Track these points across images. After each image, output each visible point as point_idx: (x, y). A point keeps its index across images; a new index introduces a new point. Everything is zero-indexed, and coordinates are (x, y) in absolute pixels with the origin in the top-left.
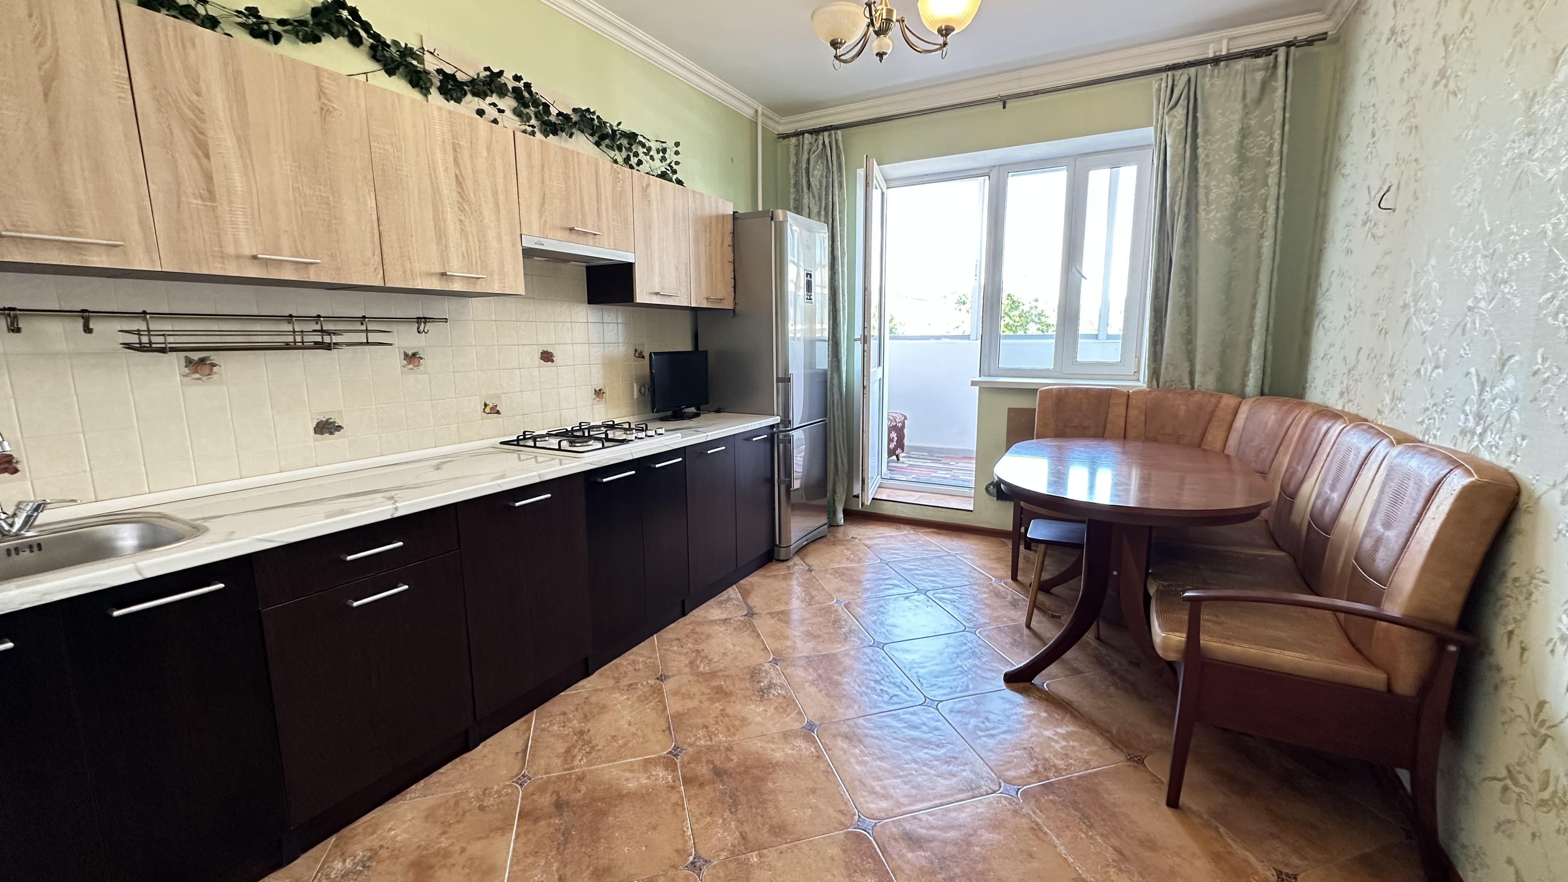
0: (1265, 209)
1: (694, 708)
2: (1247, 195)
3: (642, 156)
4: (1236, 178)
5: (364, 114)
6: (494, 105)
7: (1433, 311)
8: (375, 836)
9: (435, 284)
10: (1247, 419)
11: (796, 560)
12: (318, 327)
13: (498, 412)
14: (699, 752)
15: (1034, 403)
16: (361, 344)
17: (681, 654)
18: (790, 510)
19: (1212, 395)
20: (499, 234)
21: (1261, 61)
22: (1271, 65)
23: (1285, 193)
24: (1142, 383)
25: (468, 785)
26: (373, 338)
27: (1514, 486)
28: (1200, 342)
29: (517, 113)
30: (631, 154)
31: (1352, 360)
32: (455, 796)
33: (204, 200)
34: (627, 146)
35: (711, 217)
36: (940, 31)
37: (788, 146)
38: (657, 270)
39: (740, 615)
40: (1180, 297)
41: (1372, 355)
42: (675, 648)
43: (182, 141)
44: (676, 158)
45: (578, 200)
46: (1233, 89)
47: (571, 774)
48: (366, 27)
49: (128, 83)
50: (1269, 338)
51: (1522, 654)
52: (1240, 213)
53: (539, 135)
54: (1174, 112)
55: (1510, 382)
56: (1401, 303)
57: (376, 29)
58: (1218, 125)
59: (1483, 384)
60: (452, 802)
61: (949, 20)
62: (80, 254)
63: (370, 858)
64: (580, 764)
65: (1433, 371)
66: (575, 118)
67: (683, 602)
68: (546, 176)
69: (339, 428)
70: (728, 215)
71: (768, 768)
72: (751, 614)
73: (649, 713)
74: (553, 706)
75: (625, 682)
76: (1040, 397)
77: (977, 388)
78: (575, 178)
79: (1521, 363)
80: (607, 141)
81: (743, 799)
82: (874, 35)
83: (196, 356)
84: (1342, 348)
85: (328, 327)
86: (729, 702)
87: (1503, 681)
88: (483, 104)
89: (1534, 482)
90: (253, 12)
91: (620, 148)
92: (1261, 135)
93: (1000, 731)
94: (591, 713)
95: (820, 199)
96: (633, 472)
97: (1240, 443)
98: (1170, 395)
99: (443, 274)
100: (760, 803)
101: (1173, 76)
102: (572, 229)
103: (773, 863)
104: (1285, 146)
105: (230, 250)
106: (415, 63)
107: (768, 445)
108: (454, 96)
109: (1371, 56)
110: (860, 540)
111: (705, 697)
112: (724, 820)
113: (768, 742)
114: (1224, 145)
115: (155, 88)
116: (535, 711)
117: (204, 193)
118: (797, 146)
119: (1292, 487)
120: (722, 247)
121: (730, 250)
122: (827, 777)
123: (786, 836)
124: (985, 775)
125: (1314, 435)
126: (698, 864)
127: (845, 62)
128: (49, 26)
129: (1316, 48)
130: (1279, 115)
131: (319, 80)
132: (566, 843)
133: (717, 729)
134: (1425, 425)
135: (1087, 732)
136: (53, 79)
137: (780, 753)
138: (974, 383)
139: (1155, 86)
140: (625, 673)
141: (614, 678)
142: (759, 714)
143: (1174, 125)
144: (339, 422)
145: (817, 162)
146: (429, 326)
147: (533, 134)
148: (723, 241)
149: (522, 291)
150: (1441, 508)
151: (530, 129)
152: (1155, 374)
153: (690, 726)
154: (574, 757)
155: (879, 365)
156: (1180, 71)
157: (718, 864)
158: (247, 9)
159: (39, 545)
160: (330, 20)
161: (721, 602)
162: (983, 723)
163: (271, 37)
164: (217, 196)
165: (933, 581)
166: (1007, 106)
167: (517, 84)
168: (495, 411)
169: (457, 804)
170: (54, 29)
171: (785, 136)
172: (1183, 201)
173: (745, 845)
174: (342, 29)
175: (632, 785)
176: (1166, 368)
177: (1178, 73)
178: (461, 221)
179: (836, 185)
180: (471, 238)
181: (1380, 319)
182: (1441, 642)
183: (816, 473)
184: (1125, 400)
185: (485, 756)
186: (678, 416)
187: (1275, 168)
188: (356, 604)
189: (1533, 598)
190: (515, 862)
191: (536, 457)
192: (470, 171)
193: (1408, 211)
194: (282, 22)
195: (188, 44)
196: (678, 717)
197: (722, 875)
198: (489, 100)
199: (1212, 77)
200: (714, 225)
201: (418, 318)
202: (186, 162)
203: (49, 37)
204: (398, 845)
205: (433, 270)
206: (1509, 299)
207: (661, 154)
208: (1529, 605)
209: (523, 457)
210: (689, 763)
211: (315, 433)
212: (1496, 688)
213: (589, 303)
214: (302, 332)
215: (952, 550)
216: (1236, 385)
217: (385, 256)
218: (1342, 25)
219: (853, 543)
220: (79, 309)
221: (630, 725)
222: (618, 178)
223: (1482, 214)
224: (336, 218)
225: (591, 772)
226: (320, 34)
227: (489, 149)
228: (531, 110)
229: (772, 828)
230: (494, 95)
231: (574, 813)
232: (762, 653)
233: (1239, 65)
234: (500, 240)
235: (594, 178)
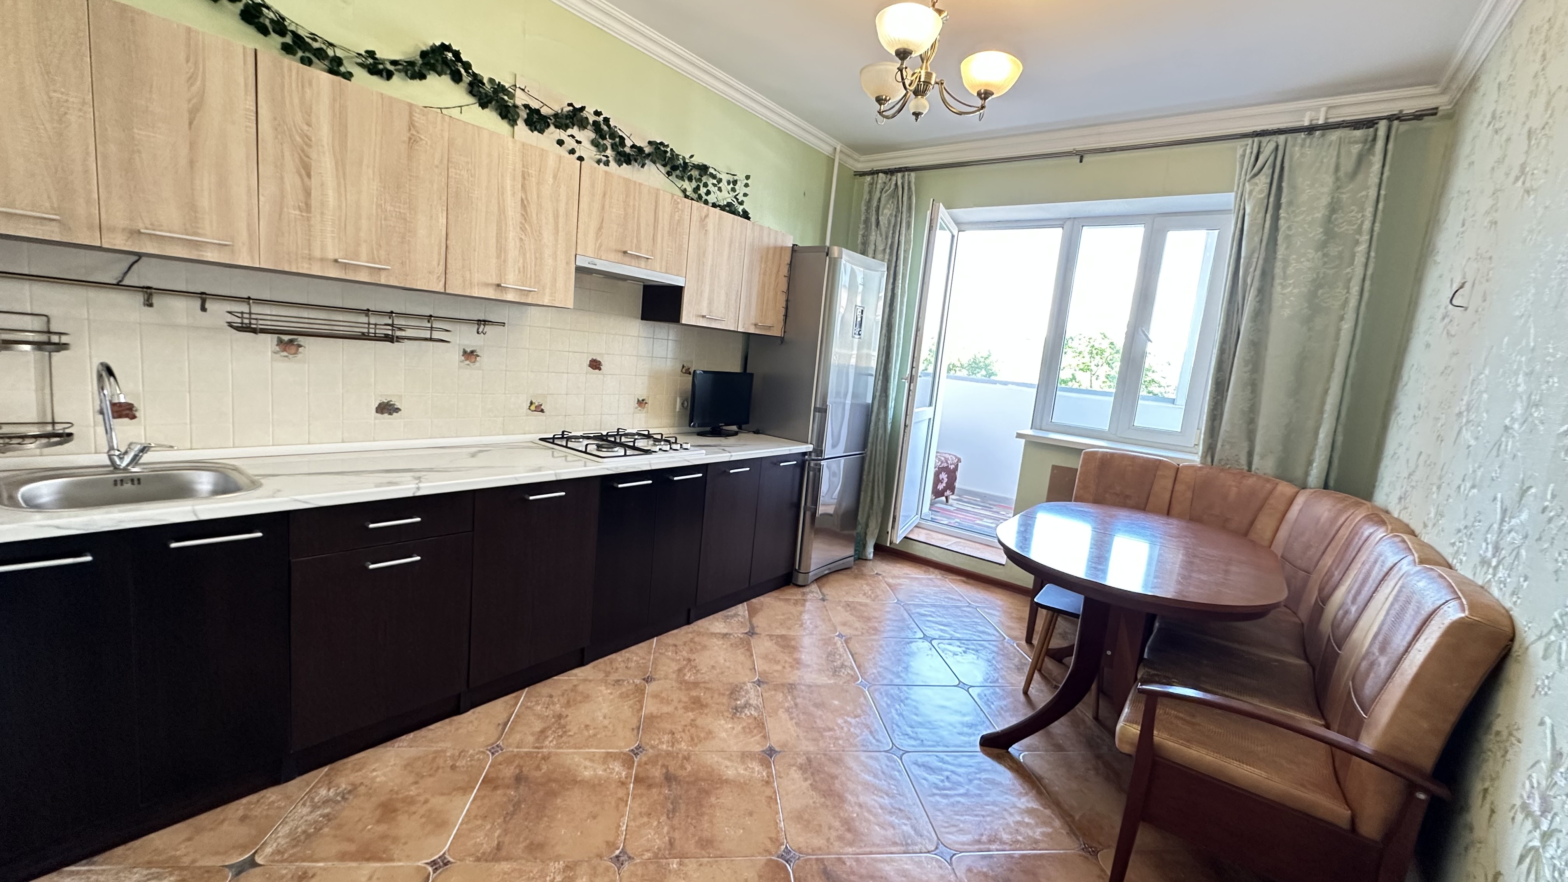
0: (1348, 289)
1: (667, 713)
2: (1331, 272)
3: (711, 187)
4: (1320, 253)
5: (446, 144)
6: (573, 137)
7: (1479, 425)
8: (360, 773)
9: (491, 293)
10: (1301, 511)
11: (814, 587)
12: (390, 322)
13: (542, 411)
14: (657, 756)
15: (1077, 463)
16: (426, 339)
17: (673, 660)
18: (813, 536)
19: (1268, 481)
20: (555, 253)
21: (1358, 133)
22: (1370, 138)
23: (1372, 275)
24: (1196, 459)
25: (449, 745)
26: (436, 336)
27: (1508, 630)
28: (1262, 422)
29: (594, 143)
30: (701, 185)
31: (1412, 465)
32: (436, 752)
33: (301, 211)
34: (698, 177)
35: (768, 249)
36: (979, 94)
37: (863, 184)
38: (706, 295)
39: (739, 632)
40: (1246, 372)
41: (1428, 462)
42: (670, 654)
43: (290, 163)
44: (746, 190)
45: (635, 226)
46: (1325, 160)
47: (538, 753)
48: (467, 66)
49: (255, 115)
50: (1340, 429)
51: (1491, 816)
52: (1320, 292)
53: (613, 164)
54: (1256, 180)
55: (1524, 516)
56: (1457, 410)
57: (475, 69)
58: (1304, 197)
59: (1504, 511)
60: (431, 757)
61: (986, 85)
62: (197, 250)
63: (350, 792)
64: (550, 745)
65: (1469, 491)
66: (647, 150)
67: (689, 611)
68: (607, 203)
69: (397, 410)
70: (787, 248)
71: (717, 783)
72: (752, 633)
73: (626, 710)
74: (544, 688)
75: (614, 677)
76: (1084, 459)
77: (1023, 441)
78: (634, 205)
79: (1535, 496)
80: (678, 172)
81: (683, 807)
82: (913, 96)
83: (286, 338)
84: (1407, 449)
85: (398, 321)
86: (701, 714)
87: (1472, 842)
88: (562, 135)
89: (1526, 629)
90: (371, 54)
91: (690, 179)
92: (1352, 211)
93: (956, 792)
94: (574, 700)
95: (887, 238)
96: (650, 482)
97: (1290, 536)
98: (1222, 474)
99: (499, 285)
100: (698, 814)
101: (1260, 142)
102: (625, 252)
103: (689, 873)
104: (1377, 225)
105: (317, 253)
106: (506, 98)
107: (798, 471)
108: (538, 127)
109: (1474, 138)
110: (883, 577)
111: (682, 705)
112: (659, 822)
113: (724, 759)
114: (1309, 218)
115: (275, 119)
116: (527, 689)
117: (302, 205)
118: (871, 184)
119: (1327, 590)
120: (777, 277)
121: (785, 280)
122: (769, 803)
123: (711, 851)
124: (925, 833)
125: (1356, 540)
126: (621, 859)
127: (887, 117)
128: (201, 70)
129: (1427, 122)
130: (1373, 193)
131: (411, 115)
132: (513, 814)
133: (681, 737)
134: (1455, 548)
135: (1048, 812)
136: (198, 110)
137: (732, 770)
138: (1019, 436)
139: (1240, 152)
140: (617, 669)
141: (605, 672)
142: (726, 731)
143: (1254, 193)
144: (398, 405)
145: (887, 202)
146: (488, 328)
147: (607, 163)
148: (778, 271)
149: (570, 305)
150: (1428, 641)
151: (604, 159)
152: (1210, 449)
153: (658, 729)
154: (547, 737)
155: (930, 405)
156: (1268, 138)
157: (640, 863)
158: (367, 52)
159: (139, 480)
160: (437, 61)
161: (727, 617)
162: (942, 781)
163: (384, 74)
164: (313, 209)
165: (942, 630)
166: (1084, 160)
167: (596, 118)
168: (540, 409)
169: (434, 758)
170: (204, 73)
171: (863, 174)
172: (1258, 272)
173: (670, 850)
174: (445, 68)
175: (587, 774)
176: (1222, 446)
177: (1265, 140)
178: (521, 239)
179: (904, 224)
180: (528, 255)
181: (1439, 425)
182: (1412, 787)
183: (847, 503)
184: (1172, 474)
185: (471, 722)
186: (717, 432)
187: (1362, 248)
188: (372, 566)
189: (1508, 757)
190: (467, 820)
191: (566, 456)
192: (536, 197)
193: (1477, 311)
194: (394, 63)
195: (307, 84)
196: (651, 718)
197: (640, 872)
198: (570, 131)
199: (1302, 146)
200: (770, 256)
201: (479, 320)
202: (291, 180)
203: (200, 78)
204: (375, 785)
205: (490, 281)
206: (1536, 425)
207: (732, 185)
208: (1504, 764)
209: (556, 454)
210: (646, 764)
211: (377, 412)
212: (1466, 849)
213: (642, 319)
214: (376, 325)
215: (975, 602)
216: (1299, 473)
217: (448, 266)
218: (1458, 100)
219: (876, 579)
220: (198, 291)
221: (605, 718)
222: (677, 207)
223: (1530, 328)
224: (409, 232)
225: (556, 754)
226: (424, 72)
227: (555, 177)
228: (608, 142)
229: (701, 839)
230: (576, 128)
231: (530, 788)
232: (748, 672)
233: (1334, 136)
234: (555, 259)
235: (653, 208)
